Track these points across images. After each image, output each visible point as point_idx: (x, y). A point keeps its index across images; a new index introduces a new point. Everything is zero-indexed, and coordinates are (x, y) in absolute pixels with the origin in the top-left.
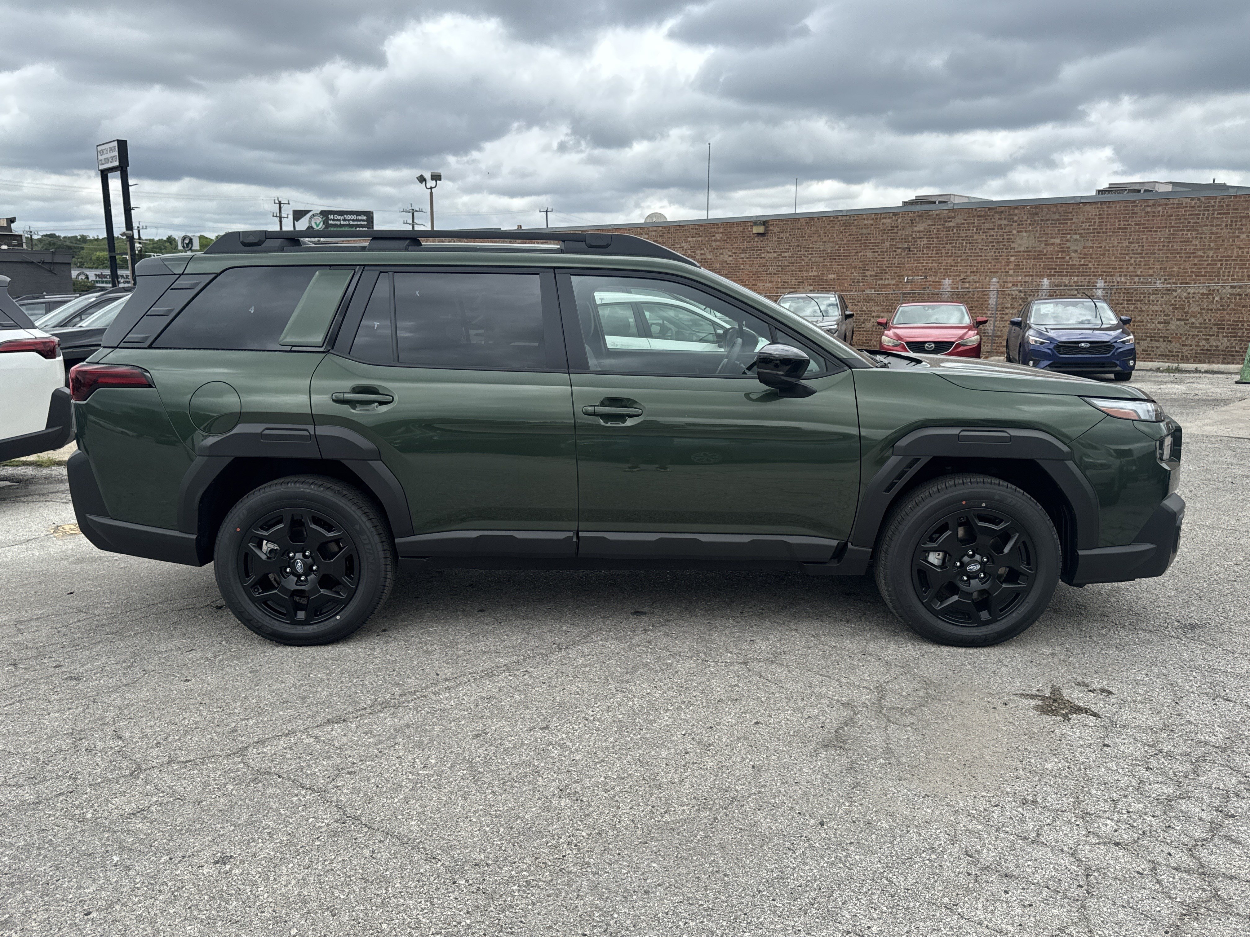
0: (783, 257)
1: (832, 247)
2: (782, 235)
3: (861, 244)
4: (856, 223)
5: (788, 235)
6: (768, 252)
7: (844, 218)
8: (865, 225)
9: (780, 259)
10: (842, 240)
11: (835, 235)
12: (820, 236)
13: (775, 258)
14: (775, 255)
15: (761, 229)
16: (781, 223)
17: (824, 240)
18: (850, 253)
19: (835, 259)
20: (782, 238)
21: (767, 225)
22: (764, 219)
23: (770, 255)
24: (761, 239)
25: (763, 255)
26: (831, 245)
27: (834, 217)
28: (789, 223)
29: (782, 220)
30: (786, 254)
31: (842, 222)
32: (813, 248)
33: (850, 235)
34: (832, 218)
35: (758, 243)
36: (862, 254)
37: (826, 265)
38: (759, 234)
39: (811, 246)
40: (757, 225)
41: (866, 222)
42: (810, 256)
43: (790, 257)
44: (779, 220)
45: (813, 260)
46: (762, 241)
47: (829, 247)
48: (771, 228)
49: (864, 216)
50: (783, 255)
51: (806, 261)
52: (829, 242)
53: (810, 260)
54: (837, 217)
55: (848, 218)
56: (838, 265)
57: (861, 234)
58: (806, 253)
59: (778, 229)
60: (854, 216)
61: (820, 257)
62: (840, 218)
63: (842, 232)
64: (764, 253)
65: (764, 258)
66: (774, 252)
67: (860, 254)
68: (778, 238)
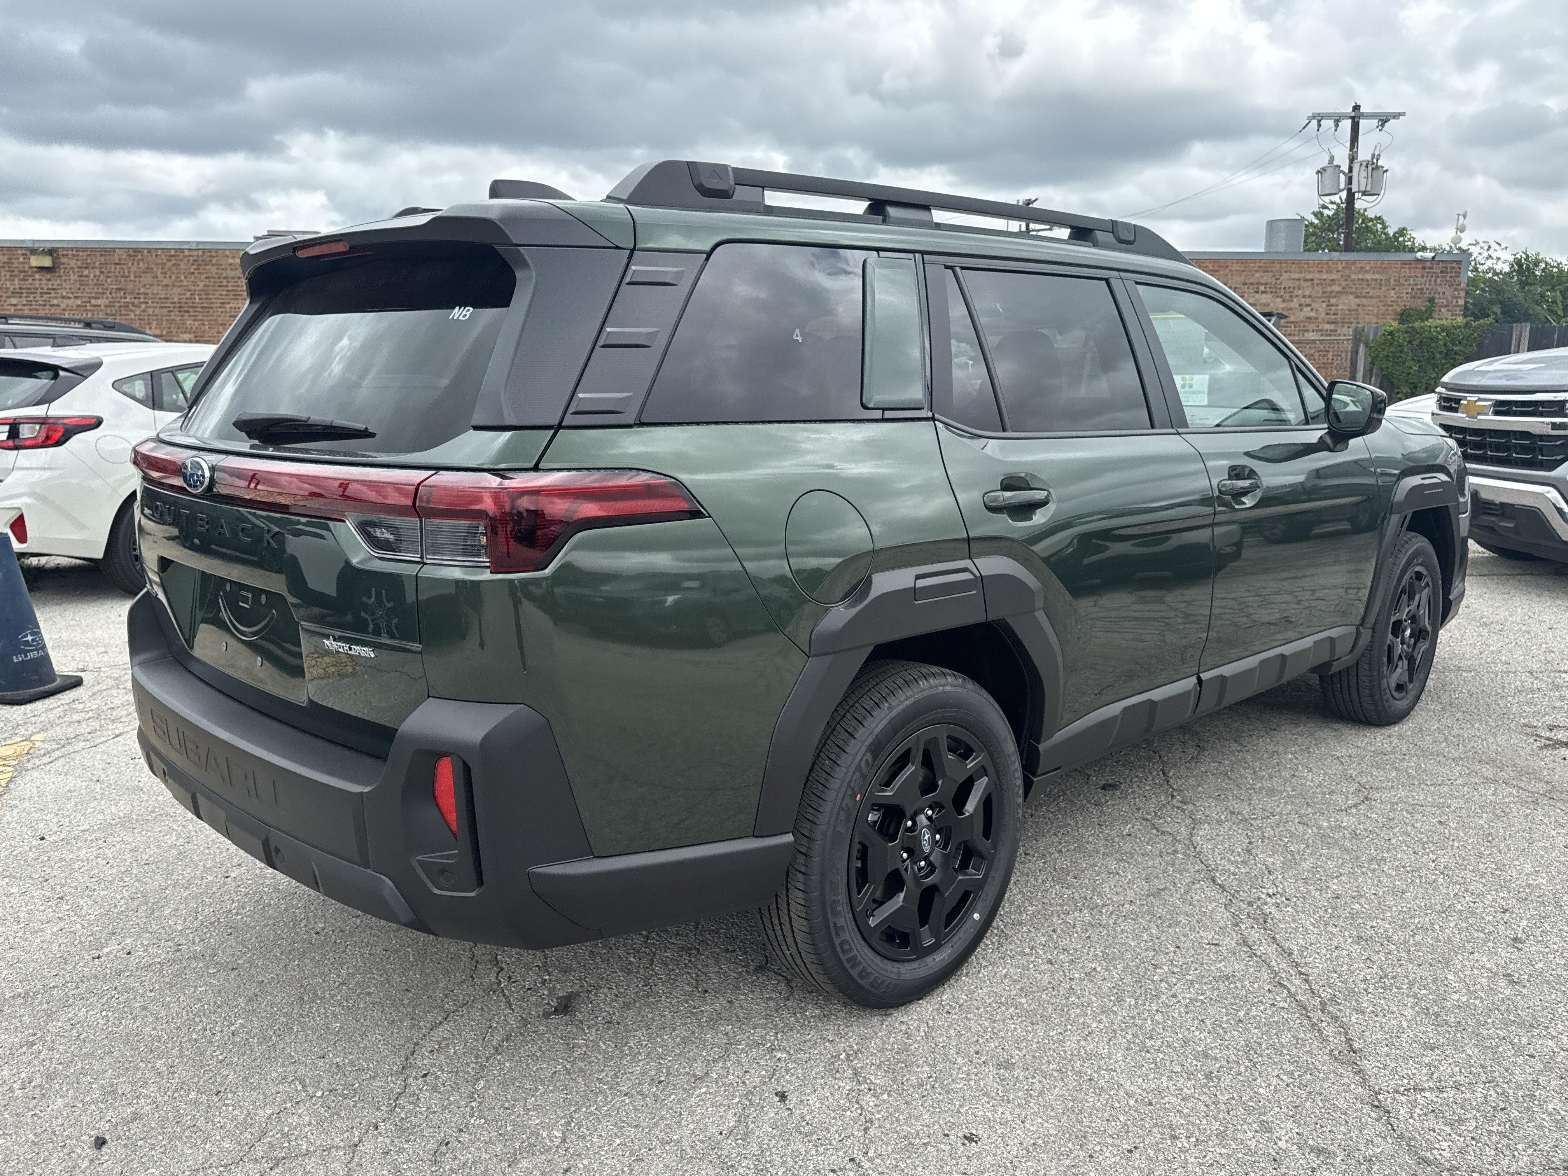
0: (94, 306)
1: (180, 294)
2: (86, 272)
3: (228, 291)
4: (214, 261)
5: (98, 273)
6: (64, 297)
7: (194, 253)
8: (230, 265)
9: (89, 308)
10: (194, 283)
11: (183, 278)
12: (156, 277)
13: (78, 306)
14: (79, 302)
15: (47, 262)
16: (81, 254)
17: (165, 282)
18: (212, 303)
19: (188, 312)
20: (87, 276)
21: (55, 255)
22: (49, 246)
23: (70, 302)
24: (48, 276)
25: (55, 302)
26: (176, 290)
27: (176, 250)
28: (98, 254)
29: (84, 250)
30: (99, 302)
31: (191, 259)
32: (147, 294)
33: (207, 278)
34: (173, 252)
35: (41, 282)
36: (231, 305)
37: (174, 320)
38: (41, 269)
39: (142, 290)
40: (39, 254)
41: (231, 261)
42: (143, 306)
43: (106, 306)
44: (78, 249)
45: (150, 311)
46: (49, 280)
47: (175, 294)
48: (63, 260)
49: (227, 253)
50: (93, 302)
51: (138, 312)
52: (174, 286)
53: (144, 311)
54: (182, 250)
55: (200, 253)
56: (195, 320)
57: (225, 278)
58: (136, 301)
59: (79, 263)
60: (210, 251)
61: (162, 307)
62: (186, 253)
63: (193, 273)
64: (56, 298)
65: (58, 305)
66: (76, 297)
67: (228, 306)
68: (80, 276)
